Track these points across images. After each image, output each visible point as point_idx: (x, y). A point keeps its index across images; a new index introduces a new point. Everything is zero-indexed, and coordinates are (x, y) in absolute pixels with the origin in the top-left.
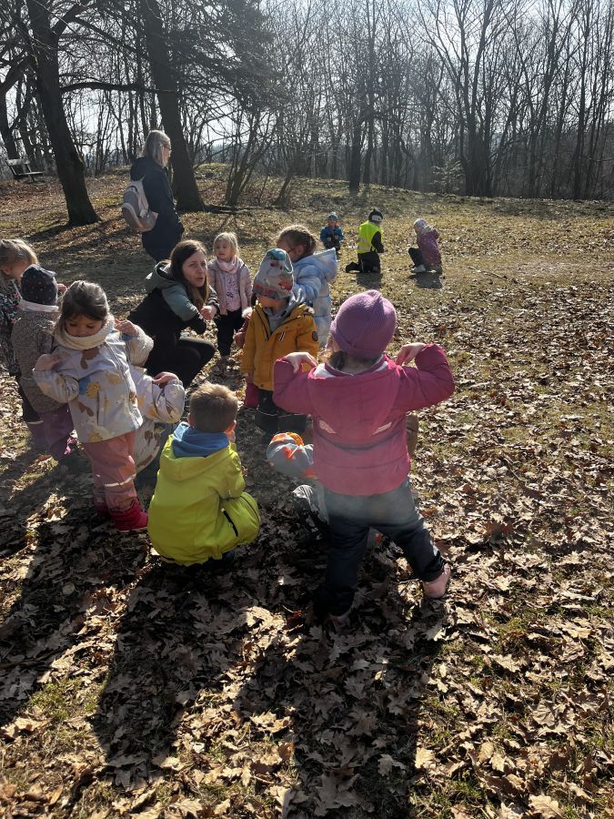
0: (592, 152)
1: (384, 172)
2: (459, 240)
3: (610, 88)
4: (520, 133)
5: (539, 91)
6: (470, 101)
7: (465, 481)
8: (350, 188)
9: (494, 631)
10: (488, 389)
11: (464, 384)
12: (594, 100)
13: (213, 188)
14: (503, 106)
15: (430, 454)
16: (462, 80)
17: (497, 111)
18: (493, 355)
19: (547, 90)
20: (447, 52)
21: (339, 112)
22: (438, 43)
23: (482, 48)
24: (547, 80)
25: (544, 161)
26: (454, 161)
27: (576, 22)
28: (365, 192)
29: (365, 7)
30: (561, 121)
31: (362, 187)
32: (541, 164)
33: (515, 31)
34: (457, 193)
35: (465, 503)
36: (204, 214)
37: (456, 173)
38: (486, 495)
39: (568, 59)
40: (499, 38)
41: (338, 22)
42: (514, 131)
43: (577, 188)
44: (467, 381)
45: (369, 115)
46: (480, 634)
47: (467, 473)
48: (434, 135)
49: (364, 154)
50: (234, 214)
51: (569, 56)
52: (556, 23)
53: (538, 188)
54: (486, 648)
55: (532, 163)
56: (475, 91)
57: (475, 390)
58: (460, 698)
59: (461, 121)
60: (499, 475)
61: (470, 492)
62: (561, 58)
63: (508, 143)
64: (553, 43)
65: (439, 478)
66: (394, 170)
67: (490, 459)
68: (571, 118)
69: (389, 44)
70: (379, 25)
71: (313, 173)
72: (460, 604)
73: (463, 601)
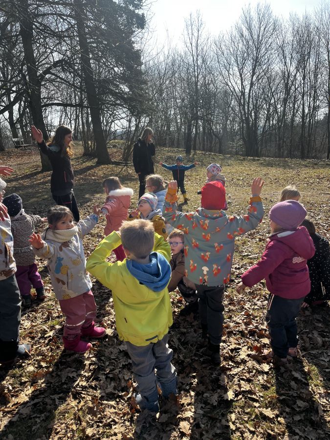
0: (309, 136)
1: (204, 144)
2: (242, 180)
3: (317, 104)
4: (272, 126)
5: (281, 106)
6: (247, 111)
7: (246, 309)
8: (186, 153)
9: (261, 395)
10: (258, 258)
11: (245, 256)
12: (309, 110)
13: (116, 152)
14: (263, 115)
15: (227, 294)
16: (242, 102)
17: (260, 116)
18: (260, 240)
19: (285, 105)
20: (234, 88)
21: (181, 116)
22: (230, 84)
23: (251, 87)
24: (285, 101)
25: (285, 139)
26: (239, 140)
27: (298, 73)
28: (194, 155)
29: (193, 68)
30: (293, 120)
31: (192, 152)
32: (284, 142)
33: (268, 78)
34: (242, 155)
35: (245, 321)
36: (111, 166)
37: (241, 145)
38: (256, 317)
39: (295, 91)
40: (260, 81)
41: (180, 75)
42: (269, 125)
43: (303, 153)
44: (246, 254)
45: (196, 118)
46: (254, 396)
47: (247, 304)
48: (229, 127)
49: (193, 136)
50: (127, 166)
51: (296, 89)
52: (288, 74)
53: (283, 153)
54: (257, 405)
55: (279, 140)
56: (248, 107)
57: (251, 259)
58: (242, 433)
59: (242, 121)
60: (263, 306)
61: (248, 315)
62: (291, 91)
63: (267, 131)
64: (288, 83)
65: (232, 307)
66: (208, 144)
67: (259, 297)
68: (298, 119)
69: (205, 85)
70: (200, 77)
71: (168, 145)
72: (243, 379)
73: (244, 377)
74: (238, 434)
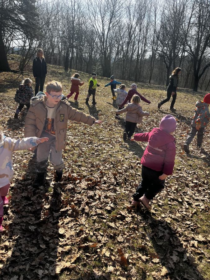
0: (140, 68)
1: (77, 66)
2: (100, 92)
3: (146, 49)
4: (120, 59)
5: (126, 47)
6: (105, 47)
7: (100, 170)
8: (65, 70)
9: (107, 215)
10: (108, 141)
11: (101, 139)
12: (142, 52)
13: (14, 63)
14: (115, 50)
15: (90, 161)
16: (102, 40)
17: (113, 51)
18: (110, 130)
19: (128, 46)
20: (98, 30)
21: (62, 43)
22: (95, 27)
23: (108, 31)
24: (128, 43)
25: (127, 69)
26: (99, 65)
27: (137, 26)
28: (70, 72)
29: (71, 10)
30: (132, 57)
31: (69, 70)
32: (126, 70)
33: (119, 27)
34: (100, 75)
35: (100, 176)
36: (11, 73)
37: (100, 69)
38: (106, 174)
39: (134, 38)
40: (114, 27)
41: (62, 13)
42: (118, 58)
43: (136, 78)
44: (102, 138)
45: (72, 47)
46: (103, 217)
47: (101, 167)
48: (93, 56)
49: (70, 58)
50: (23, 74)
51: (135, 37)
52: (131, 26)
53: (125, 77)
54: (105, 221)
55: (123, 69)
56: (106, 44)
57: (104, 141)
58: (97, 236)
59: (102, 53)
60: (110, 168)
61: (101, 173)
62: (132, 38)
63: (116, 62)
64: (130, 32)
65: (93, 169)
66: (80, 65)
67: (108, 162)
68: (135, 57)
69: (79, 24)
70: (76, 18)
71: (52, 63)
72: (98, 208)
73: (98, 207)
74: (95, 237)
